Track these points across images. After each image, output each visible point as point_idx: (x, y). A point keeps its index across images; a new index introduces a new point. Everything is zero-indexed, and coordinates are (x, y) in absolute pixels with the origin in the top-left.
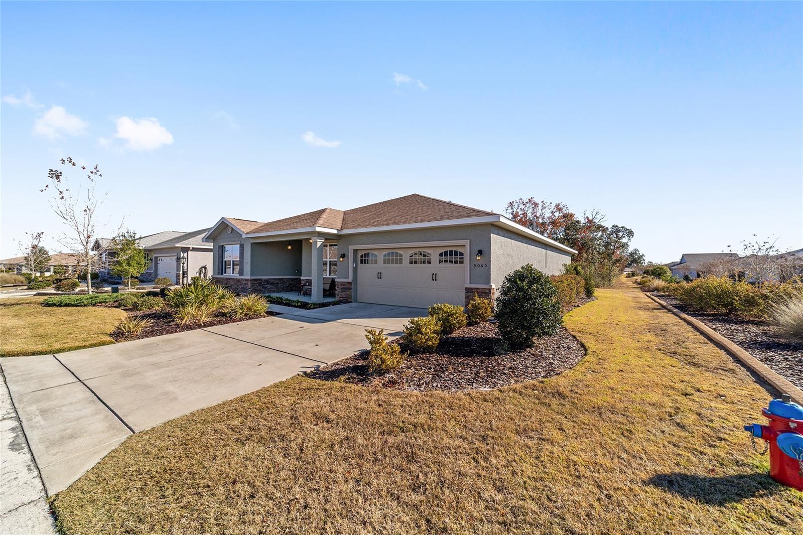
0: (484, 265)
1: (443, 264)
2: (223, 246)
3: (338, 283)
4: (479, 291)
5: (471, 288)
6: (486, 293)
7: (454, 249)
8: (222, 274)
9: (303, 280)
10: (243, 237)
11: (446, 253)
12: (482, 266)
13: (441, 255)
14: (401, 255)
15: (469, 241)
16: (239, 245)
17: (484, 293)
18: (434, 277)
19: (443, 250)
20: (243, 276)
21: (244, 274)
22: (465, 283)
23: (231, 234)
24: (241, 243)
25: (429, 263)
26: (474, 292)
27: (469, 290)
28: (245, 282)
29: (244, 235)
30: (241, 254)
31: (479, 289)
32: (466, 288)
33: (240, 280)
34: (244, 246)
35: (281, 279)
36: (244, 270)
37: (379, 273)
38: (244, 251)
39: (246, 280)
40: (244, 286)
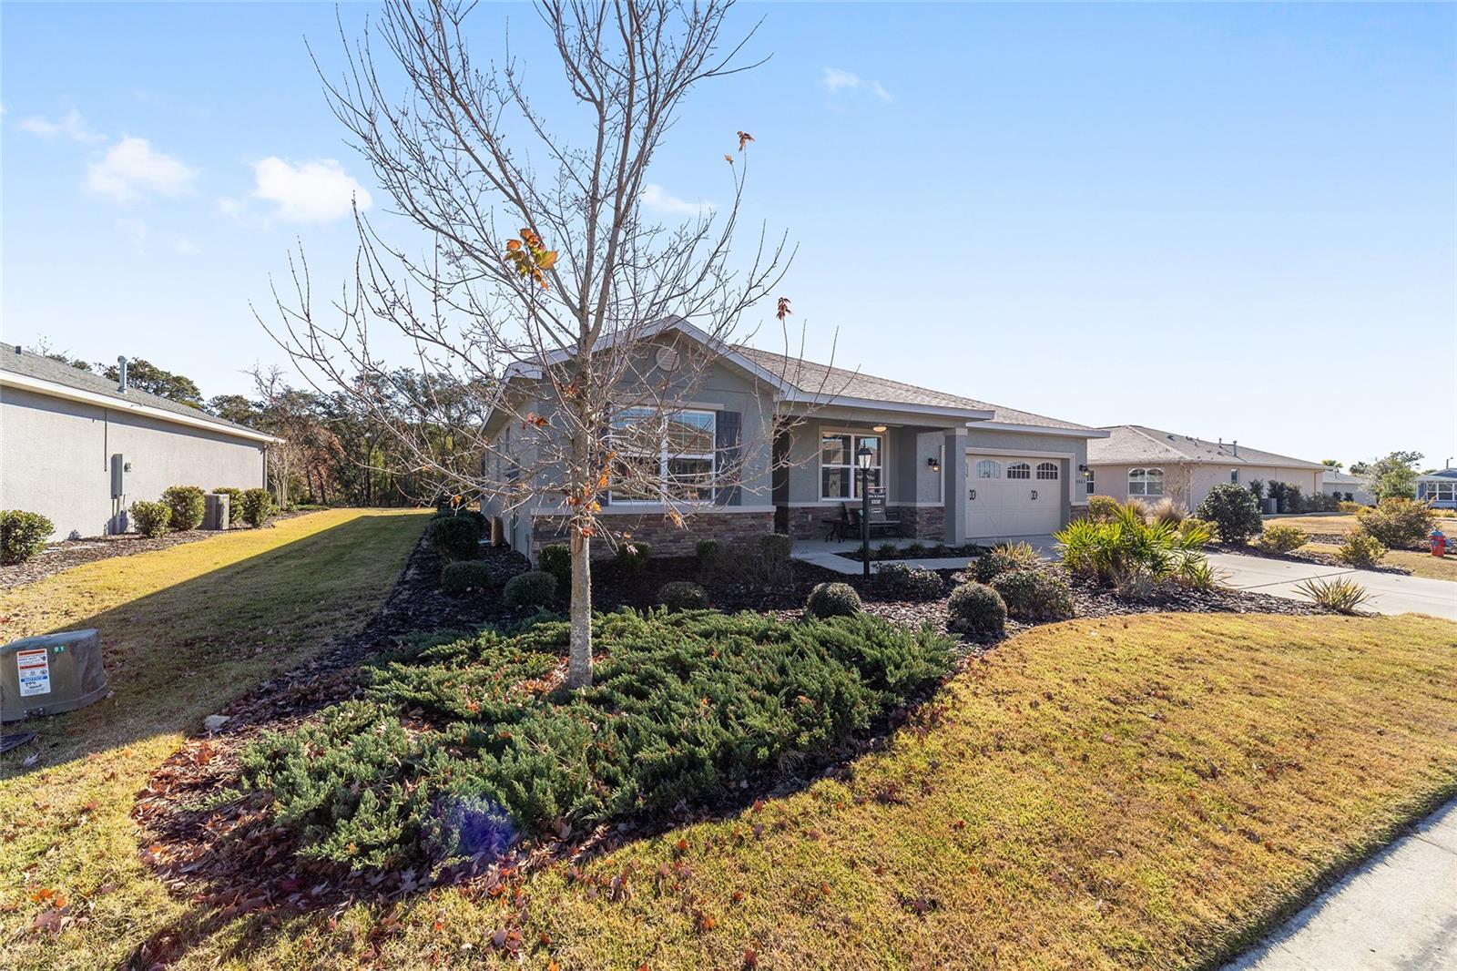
0: (1083, 481)
1: (1041, 480)
3: (921, 509)
4: (1081, 508)
6: (1086, 510)
7: (1049, 462)
10: (784, 399)
11: (1043, 466)
12: (1081, 482)
13: (1040, 468)
14: (999, 466)
15: (1073, 454)
16: (714, 414)
17: (1084, 511)
18: (1034, 495)
19: (1041, 462)
20: (740, 504)
21: (743, 500)
22: (1071, 501)
23: (674, 373)
24: (723, 410)
25: (1028, 477)
26: (1077, 511)
27: (1074, 509)
28: (753, 523)
29: (793, 394)
30: (726, 442)
31: (1081, 506)
32: (1072, 506)
33: (730, 517)
34: (740, 419)
36: (743, 489)
37: (971, 491)
38: (740, 433)
39: (755, 516)
40: (748, 532)
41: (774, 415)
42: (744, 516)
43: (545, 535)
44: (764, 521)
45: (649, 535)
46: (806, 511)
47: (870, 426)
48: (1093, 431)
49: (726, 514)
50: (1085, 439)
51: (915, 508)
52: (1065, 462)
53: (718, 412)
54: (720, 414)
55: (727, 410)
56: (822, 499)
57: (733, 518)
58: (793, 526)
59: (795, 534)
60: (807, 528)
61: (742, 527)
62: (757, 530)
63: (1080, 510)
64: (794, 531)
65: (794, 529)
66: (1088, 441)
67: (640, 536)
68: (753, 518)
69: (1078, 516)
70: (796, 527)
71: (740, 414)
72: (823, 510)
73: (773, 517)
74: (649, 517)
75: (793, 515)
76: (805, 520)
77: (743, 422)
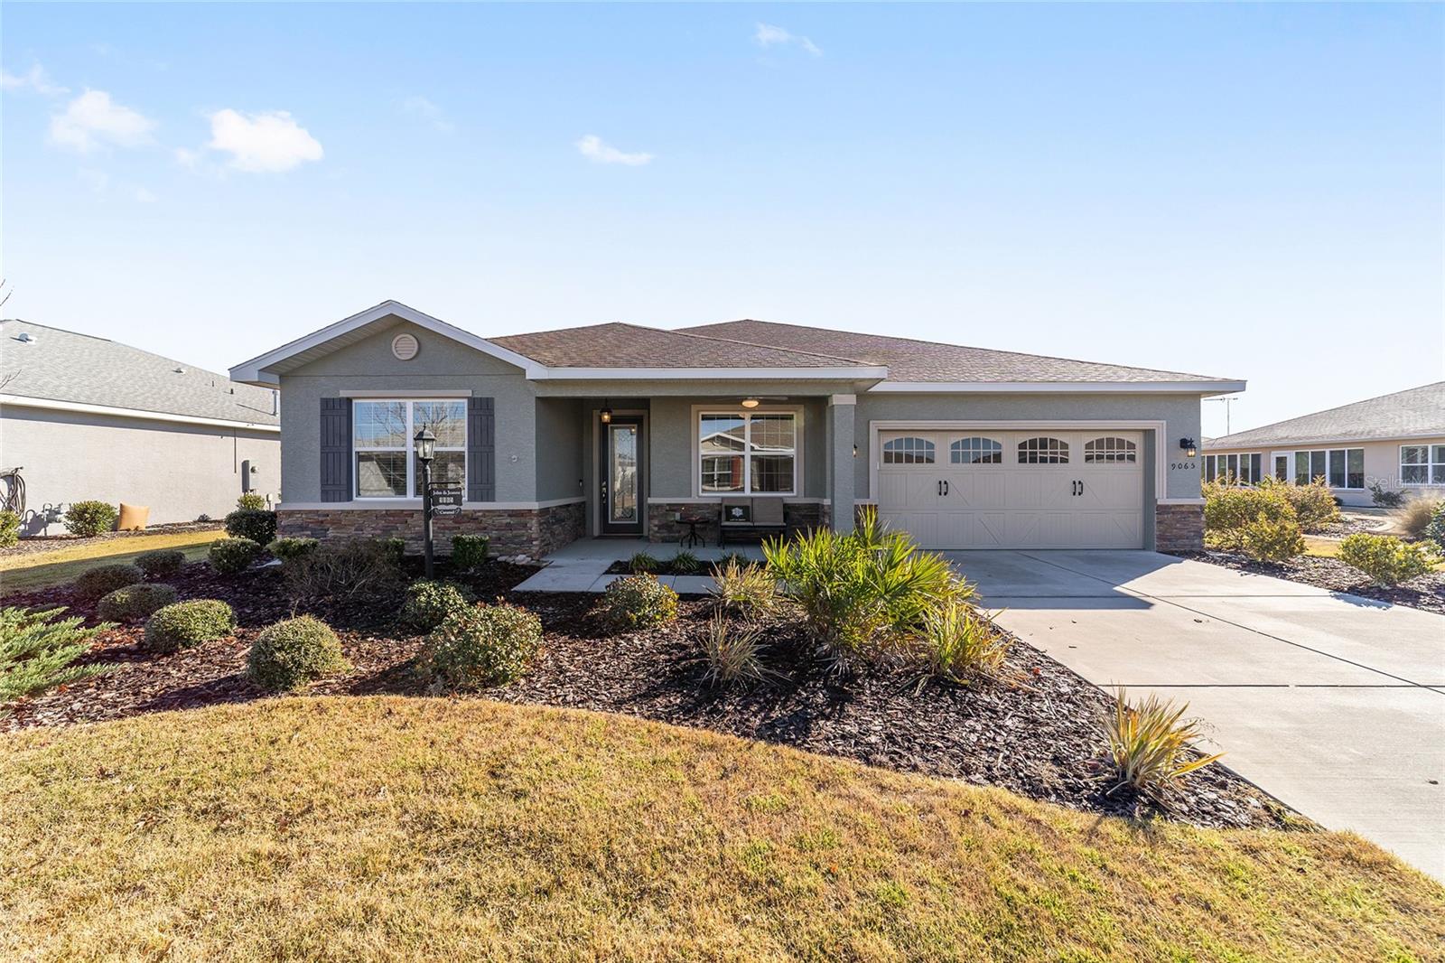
0: (1189, 465)
1: (1095, 465)
2: (349, 401)
4: (1184, 509)
5: (1168, 506)
6: (1197, 512)
7: (1116, 436)
8: (350, 499)
9: (658, 506)
10: (527, 378)
11: (1100, 443)
12: (1186, 467)
13: (1089, 446)
14: (997, 446)
15: (1165, 422)
16: (466, 401)
17: (1192, 513)
18: (1078, 488)
19: (1094, 437)
20: (494, 501)
21: (497, 495)
22: (1157, 497)
23: (415, 361)
24: (476, 396)
25: (1064, 461)
26: (1173, 513)
27: (1164, 509)
28: (508, 521)
29: (535, 371)
30: (478, 430)
31: (1183, 506)
32: (1159, 506)
33: (480, 514)
34: (493, 405)
35: (568, 505)
36: (497, 484)
37: (940, 483)
38: (493, 421)
39: (512, 514)
40: (503, 532)
41: (537, 398)
42: (500, 513)
43: (287, 529)
44: (523, 520)
45: (388, 531)
46: (673, 508)
47: (737, 400)
48: (1212, 382)
49: (475, 511)
50: (1196, 396)
51: (820, 506)
52: (1149, 435)
53: (468, 398)
54: (473, 402)
55: (480, 396)
56: (701, 494)
57: (484, 516)
58: (656, 526)
59: (658, 535)
60: (674, 528)
61: (495, 526)
62: (515, 529)
63: (1183, 512)
64: (657, 532)
65: (656, 529)
66: (1202, 400)
67: (379, 532)
68: (509, 516)
69: (1178, 522)
70: (660, 527)
71: (493, 399)
72: (699, 506)
73: (537, 515)
74: (388, 513)
75: (656, 513)
76: (672, 519)
77: (497, 407)
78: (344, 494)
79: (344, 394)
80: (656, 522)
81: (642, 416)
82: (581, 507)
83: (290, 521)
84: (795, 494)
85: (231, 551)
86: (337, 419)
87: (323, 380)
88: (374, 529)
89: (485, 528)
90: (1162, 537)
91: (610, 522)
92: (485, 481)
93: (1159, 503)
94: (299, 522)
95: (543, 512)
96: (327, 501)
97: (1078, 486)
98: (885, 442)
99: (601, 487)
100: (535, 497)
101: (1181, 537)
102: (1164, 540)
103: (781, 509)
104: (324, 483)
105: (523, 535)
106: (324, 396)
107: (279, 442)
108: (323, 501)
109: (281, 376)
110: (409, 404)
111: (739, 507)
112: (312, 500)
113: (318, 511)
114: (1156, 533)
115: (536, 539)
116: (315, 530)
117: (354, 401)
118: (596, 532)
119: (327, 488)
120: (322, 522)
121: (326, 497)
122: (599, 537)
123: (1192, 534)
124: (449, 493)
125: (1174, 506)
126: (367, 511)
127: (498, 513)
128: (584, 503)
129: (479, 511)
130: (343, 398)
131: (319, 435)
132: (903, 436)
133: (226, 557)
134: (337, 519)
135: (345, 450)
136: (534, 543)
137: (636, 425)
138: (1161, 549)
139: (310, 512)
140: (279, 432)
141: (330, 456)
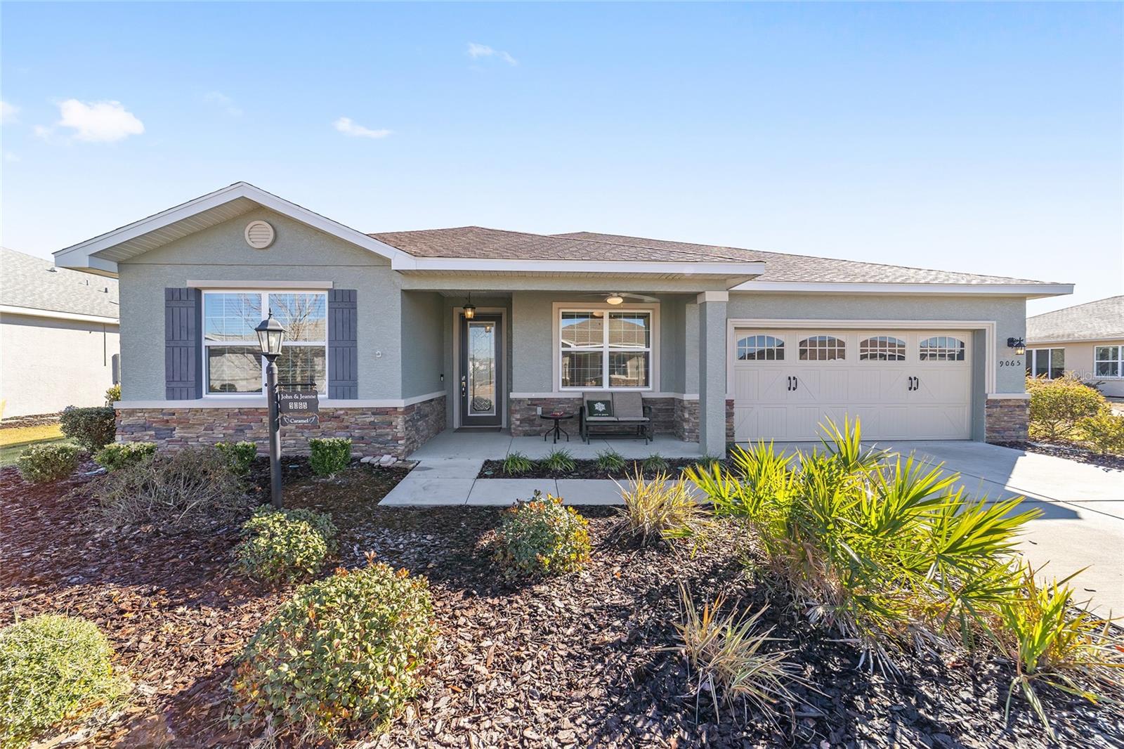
0: (1015, 362)
1: (929, 363)
2: (198, 291)
4: (1011, 403)
5: (997, 400)
6: (1022, 406)
7: (947, 335)
8: (199, 395)
9: (519, 401)
10: (394, 267)
11: (933, 342)
12: (1013, 364)
13: (924, 344)
14: (842, 344)
15: (995, 322)
16: (326, 293)
17: (1018, 407)
18: (913, 383)
19: (928, 336)
20: (357, 398)
21: (360, 392)
22: (986, 392)
23: (271, 250)
24: (337, 288)
25: (902, 358)
26: (1001, 407)
27: (993, 404)
28: (372, 419)
29: (401, 261)
30: (339, 324)
31: (1010, 400)
32: (988, 401)
33: (342, 412)
34: (355, 298)
35: (432, 400)
36: (360, 380)
37: (790, 378)
38: (355, 314)
39: (377, 412)
40: (367, 431)
41: (404, 291)
42: (363, 412)
43: (127, 429)
44: (387, 418)
45: (242, 431)
46: (534, 403)
47: (600, 297)
48: (1033, 285)
49: (336, 410)
50: (1022, 298)
51: (681, 401)
52: (979, 335)
53: (329, 290)
54: (333, 293)
55: (341, 288)
56: (561, 389)
57: (346, 414)
58: (517, 420)
59: (520, 428)
60: (536, 423)
61: (357, 424)
62: (380, 428)
63: (1010, 406)
64: (519, 426)
65: (518, 423)
66: (1027, 301)
67: (231, 431)
68: (374, 414)
69: (1005, 415)
70: (522, 421)
71: (355, 291)
72: (559, 401)
73: (403, 413)
74: (241, 412)
75: (518, 408)
76: (534, 413)
77: (359, 300)
78: (192, 391)
79: (191, 284)
80: (518, 416)
81: (501, 314)
82: (442, 401)
83: (131, 420)
84: (650, 389)
85: (46, 459)
86: (184, 311)
87: (168, 268)
88: (225, 428)
89: (347, 427)
90: (991, 430)
91: (469, 415)
92: (347, 378)
93: (990, 397)
94: (142, 421)
95: (409, 409)
96: (173, 399)
97: (914, 382)
98: (739, 340)
99: (461, 381)
100: (400, 394)
101: (1009, 430)
102: (993, 431)
103: (640, 403)
104: (170, 378)
105: (387, 434)
106: (170, 286)
107: (118, 335)
108: (168, 398)
109: (120, 264)
110: (265, 295)
111: (602, 402)
112: (155, 397)
113: (163, 409)
114: (986, 425)
115: (402, 439)
116: (160, 429)
117: (204, 292)
118: (456, 425)
119: (174, 385)
120: (167, 421)
121: (171, 394)
122: (459, 430)
123: (1018, 426)
124: (302, 397)
125: (1001, 400)
126: (217, 409)
127: (361, 411)
128: (445, 396)
129: (341, 409)
130: (191, 288)
131: (164, 328)
132: (756, 334)
133: (39, 466)
134: (184, 419)
135: (193, 344)
136: (399, 442)
137: (494, 323)
138: (990, 440)
139: (154, 410)
140: (118, 325)
141: (177, 351)
